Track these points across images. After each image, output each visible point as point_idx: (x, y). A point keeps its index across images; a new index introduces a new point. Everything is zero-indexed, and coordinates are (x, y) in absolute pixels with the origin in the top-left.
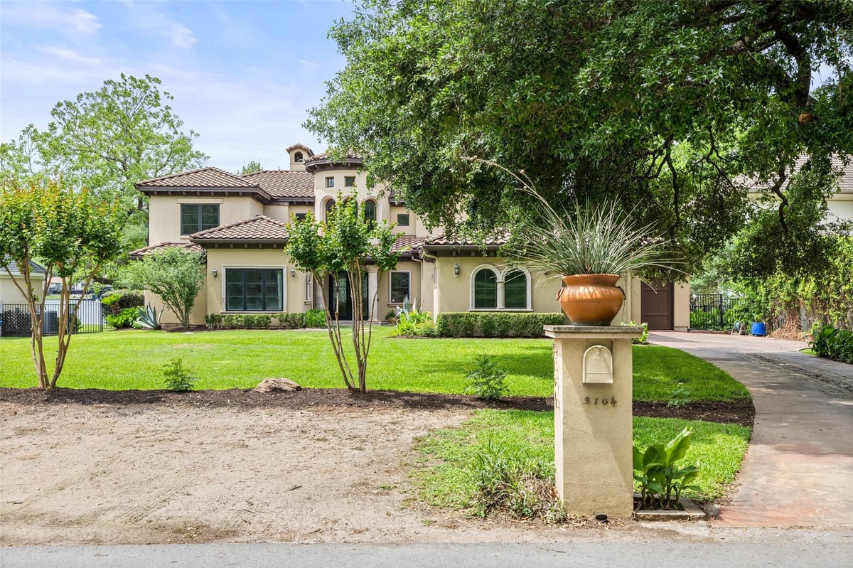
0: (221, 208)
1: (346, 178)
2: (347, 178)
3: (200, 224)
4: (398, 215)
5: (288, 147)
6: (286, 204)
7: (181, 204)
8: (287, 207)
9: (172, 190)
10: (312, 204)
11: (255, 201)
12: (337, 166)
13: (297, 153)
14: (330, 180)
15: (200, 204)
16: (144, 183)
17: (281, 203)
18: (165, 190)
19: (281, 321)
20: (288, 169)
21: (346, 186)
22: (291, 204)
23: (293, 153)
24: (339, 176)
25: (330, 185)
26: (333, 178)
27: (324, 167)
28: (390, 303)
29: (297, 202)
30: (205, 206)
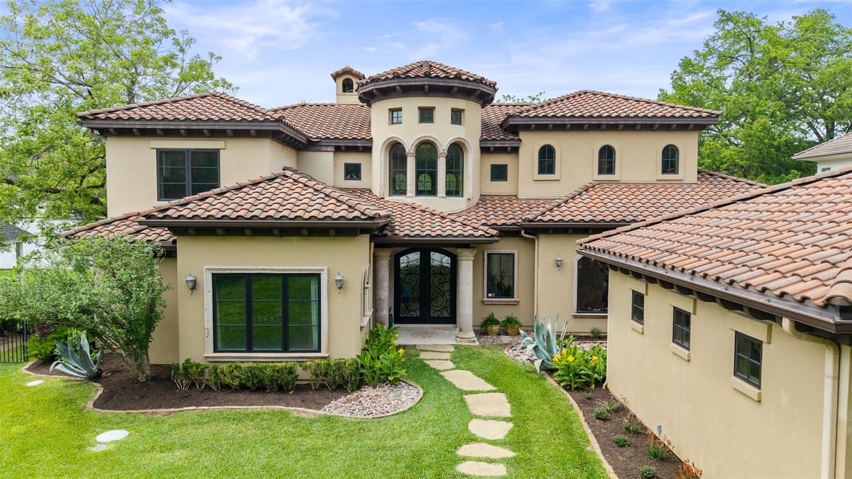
0: (223, 156)
1: (420, 109)
2: (422, 109)
3: (189, 183)
4: (492, 165)
5: (333, 72)
6: (330, 149)
7: (157, 149)
8: (332, 153)
9: (139, 125)
10: (368, 150)
11: (280, 146)
12: (407, 91)
13: (346, 80)
14: (395, 114)
15: (188, 150)
16: (92, 115)
17: (324, 149)
18: (127, 125)
19: (317, 375)
20: (334, 102)
21: (420, 122)
22: (338, 149)
23: (340, 80)
24: (411, 107)
25: (395, 120)
26: (400, 109)
27: (386, 93)
28: (486, 299)
29: (346, 147)
30: (195, 153)
